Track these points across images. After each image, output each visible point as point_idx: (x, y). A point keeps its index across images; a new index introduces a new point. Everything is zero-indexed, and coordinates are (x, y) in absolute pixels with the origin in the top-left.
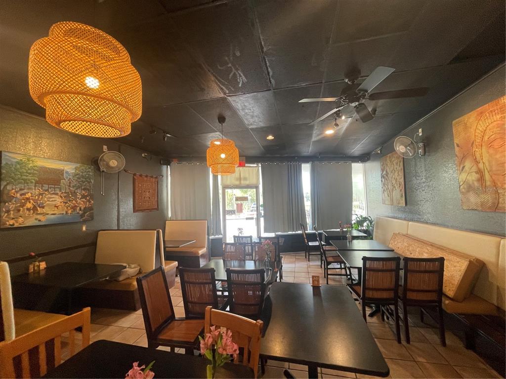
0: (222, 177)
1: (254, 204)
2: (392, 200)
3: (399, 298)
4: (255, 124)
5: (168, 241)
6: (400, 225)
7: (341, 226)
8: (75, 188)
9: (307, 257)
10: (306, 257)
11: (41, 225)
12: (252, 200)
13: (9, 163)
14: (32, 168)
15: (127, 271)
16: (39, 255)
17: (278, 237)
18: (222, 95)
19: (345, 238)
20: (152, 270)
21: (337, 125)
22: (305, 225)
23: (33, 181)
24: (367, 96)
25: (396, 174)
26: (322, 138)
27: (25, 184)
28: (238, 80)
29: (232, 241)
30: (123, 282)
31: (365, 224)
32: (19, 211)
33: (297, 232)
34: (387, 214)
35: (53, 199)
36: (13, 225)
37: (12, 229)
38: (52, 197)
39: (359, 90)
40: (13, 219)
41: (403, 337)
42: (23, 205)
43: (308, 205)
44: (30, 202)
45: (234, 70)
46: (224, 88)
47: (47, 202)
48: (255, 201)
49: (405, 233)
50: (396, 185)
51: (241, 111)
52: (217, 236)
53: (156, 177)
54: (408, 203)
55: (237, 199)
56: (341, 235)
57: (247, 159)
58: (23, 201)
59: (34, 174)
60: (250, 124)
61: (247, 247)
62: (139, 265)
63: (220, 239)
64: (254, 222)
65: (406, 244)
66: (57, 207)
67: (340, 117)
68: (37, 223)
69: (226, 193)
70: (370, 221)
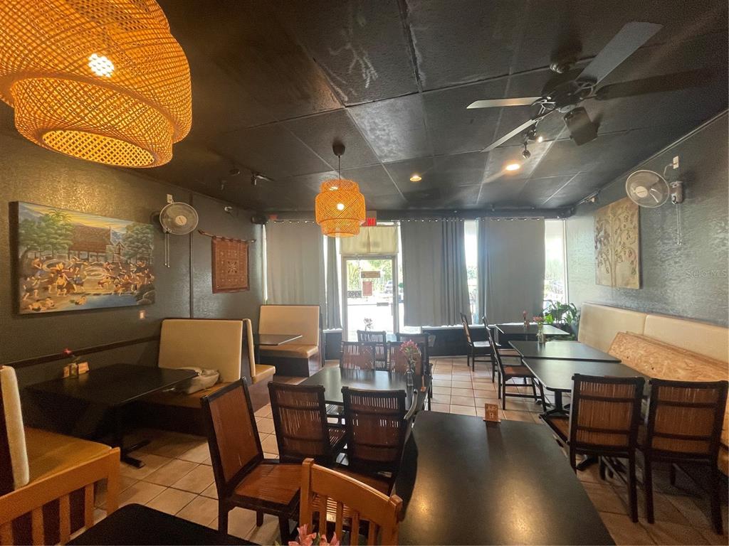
0: (341, 242)
1: (390, 283)
2: (614, 279)
3: (638, 446)
4: (392, 155)
5: (263, 335)
6: (628, 320)
7: (524, 318)
8: (127, 257)
9: (471, 365)
10: (468, 365)
11: (79, 310)
12: (387, 277)
13: (30, 219)
14: (63, 227)
15: (199, 380)
16: (76, 354)
17: (426, 333)
18: (337, 105)
19: (534, 338)
20: (236, 380)
21: (527, 153)
22: (467, 315)
23: (66, 246)
24: (592, 93)
25: (624, 235)
26: (501, 177)
27: (54, 251)
28: (364, 75)
29: (356, 340)
30: (194, 395)
31: (564, 316)
32: (46, 289)
33: (455, 326)
34: (603, 301)
35: (96, 273)
36: (39, 309)
37: (37, 315)
38: (94, 269)
39: (580, 80)
40: (38, 301)
41: (641, 511)
42: (51, 281)
43: (473, 285)
44: (61, 277)
45: (355, 56)
46: (340, 91)
47: (87, 277)
48: (391, 277)
49: (638, 332)
50: (622, 254)
51: (369, 132)
52: (334, 329)
53: (246, 242)
54: (644, 283)
55: (364, 275)
56: (525, 331)
57: (379, 214)
58: (52, 275)
59: (66, 236)
60: (383, 155)
61: (377, 348)
62: (218, 371)
63: (339, 334)
64: (389, 309)
65: (642, 352)
66: (102, 284)
67: (534, 138)
68: (72, 307)
69: (348, 266)
70: (572, 311)
